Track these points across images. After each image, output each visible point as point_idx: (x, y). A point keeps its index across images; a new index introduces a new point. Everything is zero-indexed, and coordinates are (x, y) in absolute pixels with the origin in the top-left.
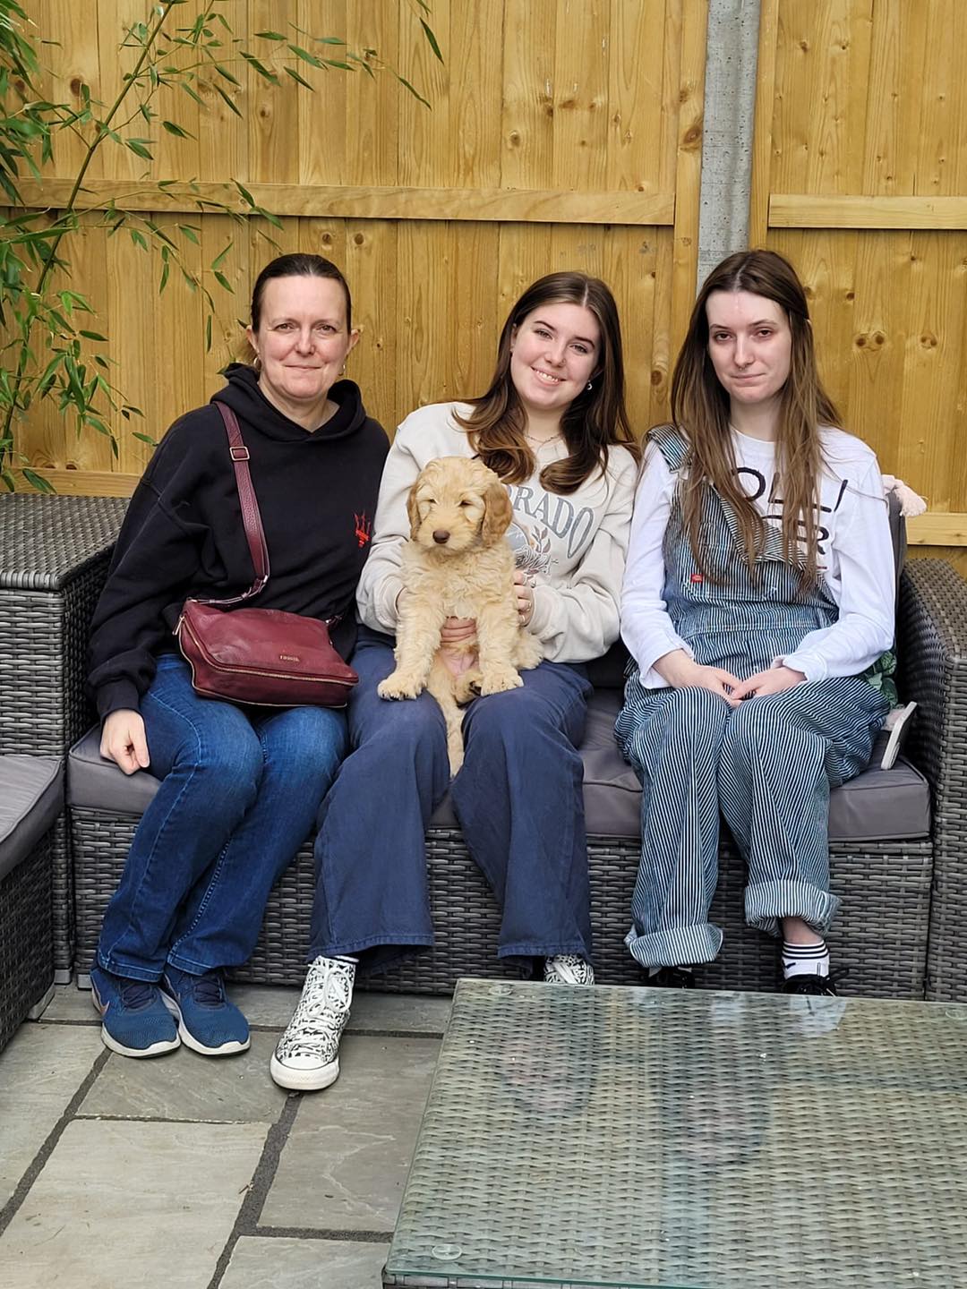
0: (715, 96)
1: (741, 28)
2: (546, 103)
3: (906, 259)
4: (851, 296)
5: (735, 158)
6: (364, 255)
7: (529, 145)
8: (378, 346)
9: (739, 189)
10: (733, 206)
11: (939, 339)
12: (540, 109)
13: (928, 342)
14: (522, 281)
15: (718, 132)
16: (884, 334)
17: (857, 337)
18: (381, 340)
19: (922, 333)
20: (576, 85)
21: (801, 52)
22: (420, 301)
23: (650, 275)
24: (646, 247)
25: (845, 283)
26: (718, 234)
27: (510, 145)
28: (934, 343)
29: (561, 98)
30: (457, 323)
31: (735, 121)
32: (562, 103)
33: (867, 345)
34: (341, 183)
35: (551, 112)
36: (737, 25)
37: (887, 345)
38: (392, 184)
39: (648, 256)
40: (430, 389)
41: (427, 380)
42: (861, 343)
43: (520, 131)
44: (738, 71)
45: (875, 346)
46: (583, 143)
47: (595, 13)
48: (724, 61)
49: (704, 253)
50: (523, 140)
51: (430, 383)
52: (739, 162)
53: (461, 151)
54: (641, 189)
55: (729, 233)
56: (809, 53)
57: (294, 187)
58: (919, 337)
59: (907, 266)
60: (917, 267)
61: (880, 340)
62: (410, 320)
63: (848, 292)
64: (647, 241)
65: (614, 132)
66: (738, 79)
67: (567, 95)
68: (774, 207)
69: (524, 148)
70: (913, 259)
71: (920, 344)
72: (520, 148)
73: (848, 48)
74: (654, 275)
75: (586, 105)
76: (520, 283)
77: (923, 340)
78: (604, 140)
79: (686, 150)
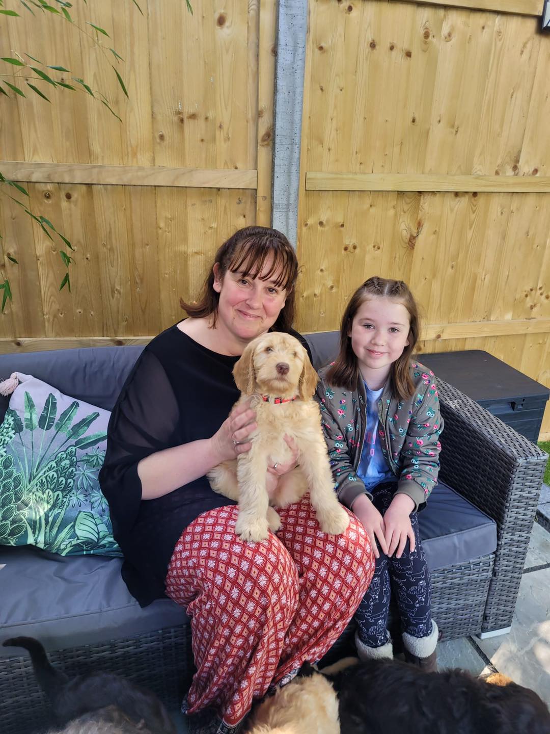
0: (282, 115)
1: (295, 74)
2: (180, 115)
3: (368, 206)
4: (342, 226)
5: (292, 151)
6: (73, 206)
7: (170, 141)
8: (87, 259)
9: (294, 169)
10: (291, 178)
11: (381, 246)
12: (176, 119)
13: (376, 247)
14: (171, 220)
15: (284, 136)
16: (357, 244)
17: (343, 247)
18: (88, 255)
19: (374, 243)
20: (196, 105)
21: (320, 91)
22: (110, 232)
23: (242, 217)
24: (240, 201)
25: (340, 219)
26: (283, 194)
27: (158, 140)
28: (379, 248)
29: (188, 112)
30: (133, 245)
31: (292, 130)
32: (188, 115)
33: (348, 250)
34: (53, 162)
35: (182, 121)
36: (293, 72)
37: (357, 251)
38: (87, 162)
39: (241, 206)
40: (121, 282)
41: (118, 277)
42: (346, 249)
43: (164, 132)
44: (294, 100)
45: (352, 250)
46: (202, 140)
47: (206, 61)
48: (286, 93)
49: (277, 205)
50: (167, 138)
51: (121, 279)
52: (294, 153)
53: (129, 142)
54: (236, 168)
55: (289, 194)
56: (324, 92)
57: (22, 164)
58: (373, 245)
59: (368, 210)
60: (373, 210)
61: (355, 247)
62: (105, 244)
63: (341, 224)
64: (240, 198)
65: (220, 135)
66: (294, 105)
67: (192, 111)
68: (308, 179)
69: (167, 142)
70: (371, 206)
71: (373, 248)
72: (165, 142)
73: (343, 90)
74: (244, 216)
75: (203, 118)
76: (170, 222)
77: (374, 247)
78: (214, 139)
79: (263, 146)
